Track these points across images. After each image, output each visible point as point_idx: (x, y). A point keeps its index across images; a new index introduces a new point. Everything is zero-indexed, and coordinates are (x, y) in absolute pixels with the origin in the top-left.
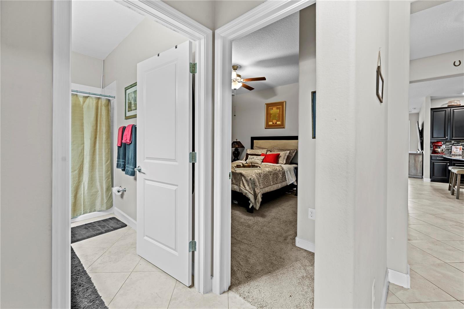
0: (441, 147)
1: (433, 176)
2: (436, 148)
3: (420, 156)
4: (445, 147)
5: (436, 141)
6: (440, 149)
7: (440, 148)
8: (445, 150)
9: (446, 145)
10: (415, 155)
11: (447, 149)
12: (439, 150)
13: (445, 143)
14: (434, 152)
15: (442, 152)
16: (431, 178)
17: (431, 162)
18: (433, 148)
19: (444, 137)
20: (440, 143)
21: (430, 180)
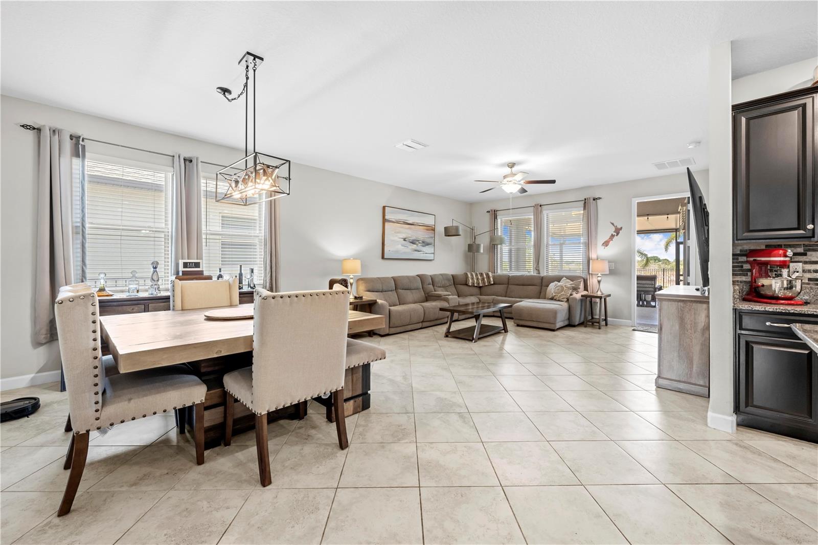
0: (785, 272)
1: (747, 406)
2: (761, 276)
3: (699, 305)
4: (804, 271)
5: (763, 247)
6: (778, 280)
7: (781, 275)
8: (802, 284)
9: (805, 263)
10: (681, 304)
11: (810, 279)
12: (775, 285)
13: (804, 254)
14: (754, 293)
15: (789, 294)
16: (737, 409)
17: (737, 338)
18: (749, 274)
19: (796, 226)
20: (781, 252)
21: (733, 419)
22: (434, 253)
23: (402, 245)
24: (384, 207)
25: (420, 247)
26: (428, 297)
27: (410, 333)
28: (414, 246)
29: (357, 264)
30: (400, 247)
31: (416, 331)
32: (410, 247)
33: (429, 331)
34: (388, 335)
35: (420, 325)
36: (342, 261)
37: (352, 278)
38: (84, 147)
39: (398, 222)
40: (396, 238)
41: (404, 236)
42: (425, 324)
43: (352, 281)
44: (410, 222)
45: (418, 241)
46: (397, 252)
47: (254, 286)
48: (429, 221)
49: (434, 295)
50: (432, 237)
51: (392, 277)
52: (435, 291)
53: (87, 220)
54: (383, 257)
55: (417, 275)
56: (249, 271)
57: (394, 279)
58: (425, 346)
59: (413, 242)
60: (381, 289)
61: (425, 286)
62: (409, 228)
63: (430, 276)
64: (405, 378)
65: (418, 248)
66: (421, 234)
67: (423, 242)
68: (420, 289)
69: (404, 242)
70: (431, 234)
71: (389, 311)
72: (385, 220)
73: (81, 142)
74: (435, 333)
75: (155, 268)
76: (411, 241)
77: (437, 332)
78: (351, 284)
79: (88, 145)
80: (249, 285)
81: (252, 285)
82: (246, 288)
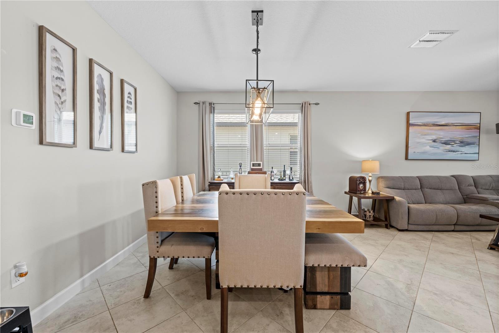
22: (479, 153)
23: (431, 147)
24: (408, 114)
25: (456, 147)
26: (467, 199)
27: (437, 233)
28: (448, 147)
29: (377, 165)
30: (428, 148)
31: (445, 233)
32: (442, 148)
33: (465, 236)
34: (407, 230)
35: (452, 228)
36: (361, 162)
37: (371, 176)
38: (214, 108)
39: (425, 125)
40: (423, 140)
41: (434, 137)
42: (458, 228)
43: (370, 178)
44: (443, 123)
45: (454, 141)
46: (424, 153)
47: (293, 179)
48: (474, 119)
49: (474, 197)
50: (476, 137)
51: (417, 177)
52: (479, 194)
53: (215, 143)
54: (407, 158)
55: (453, 176)
56: (289, 169)
57: (419, 178)
58: (453, 253)
59: (446, 143)
60: (403, 187)
61: (463, 187)
62: (441, 129)
63: (472, 177)
64: (409, 287)
65: (453, 149)
66: (458, 134)
67: (461, 142)
68: (456, 189)
69: (434, 143)
70: (475, 133)
71: (408, 209)
72: (408, 125)
73: (213, 105)
74: (473, 241)
75: (240, 166)
76: (443, 142)
77: (477, 239)
78: (370, 181)
79: (216, 106)
80: (289, 178)
81: (291, 178)
82: (287, 181)
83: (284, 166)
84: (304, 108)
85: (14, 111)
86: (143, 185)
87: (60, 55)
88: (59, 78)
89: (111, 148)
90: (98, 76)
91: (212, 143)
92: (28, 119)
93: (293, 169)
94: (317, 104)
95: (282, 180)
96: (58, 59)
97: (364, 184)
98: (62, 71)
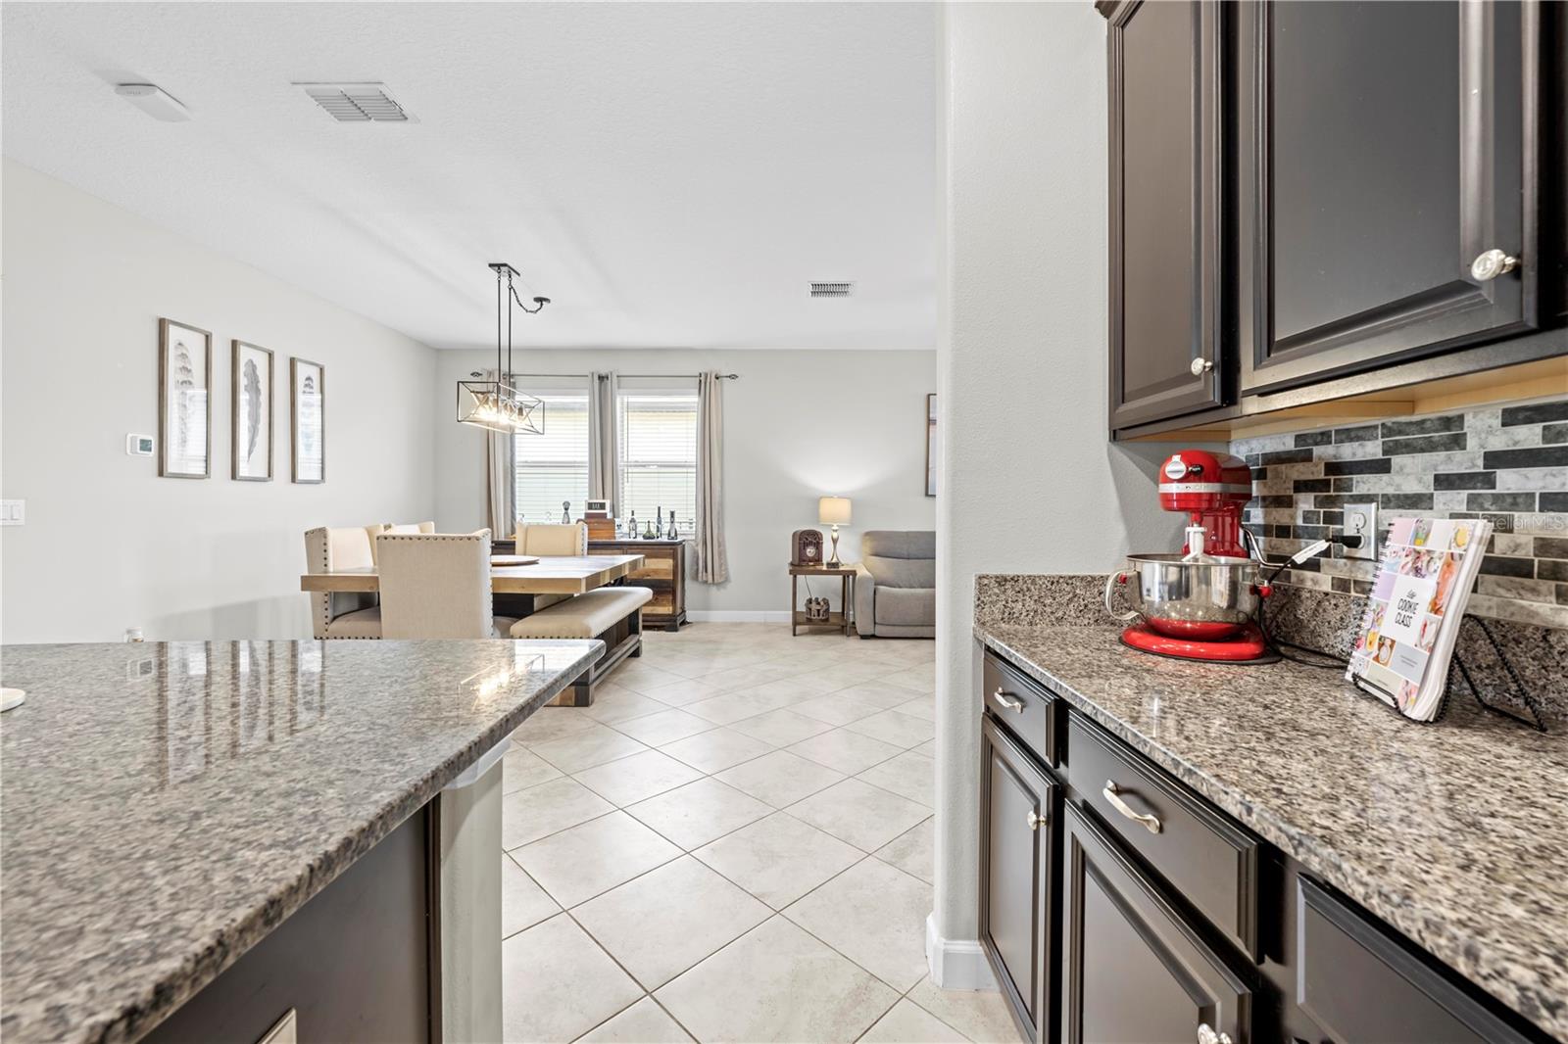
13: (1382, 467)
24: (929, 397)
29: (845, 507)
36: (816, 501)
37: (837, 530)
43: (835, 535)
47: (676, 535)
53: (517, 458)
54: (927, 493)
56: (669, 516)
60: (905, 553)
71: (875, 593)
72: (929, 422)
75: (566, 509)
78: (835, 541)
79: (520, 381)
80: (669, 535)
81: (673, 535)
82: (664, 539)
83: (659, 508)
84: (705, 384)
85: (130, 435)
86: (306, 534)
87: (187, 350)
88: (185, 382)
89: (269, 476)
90: (247, 363)
91: (508, 460)
92: (145, 445)
93: (676, 515)
94: (733, 377)
95: (649, 538)
96: (184, 356)
97: (818, 545)
98: (189, 371)
